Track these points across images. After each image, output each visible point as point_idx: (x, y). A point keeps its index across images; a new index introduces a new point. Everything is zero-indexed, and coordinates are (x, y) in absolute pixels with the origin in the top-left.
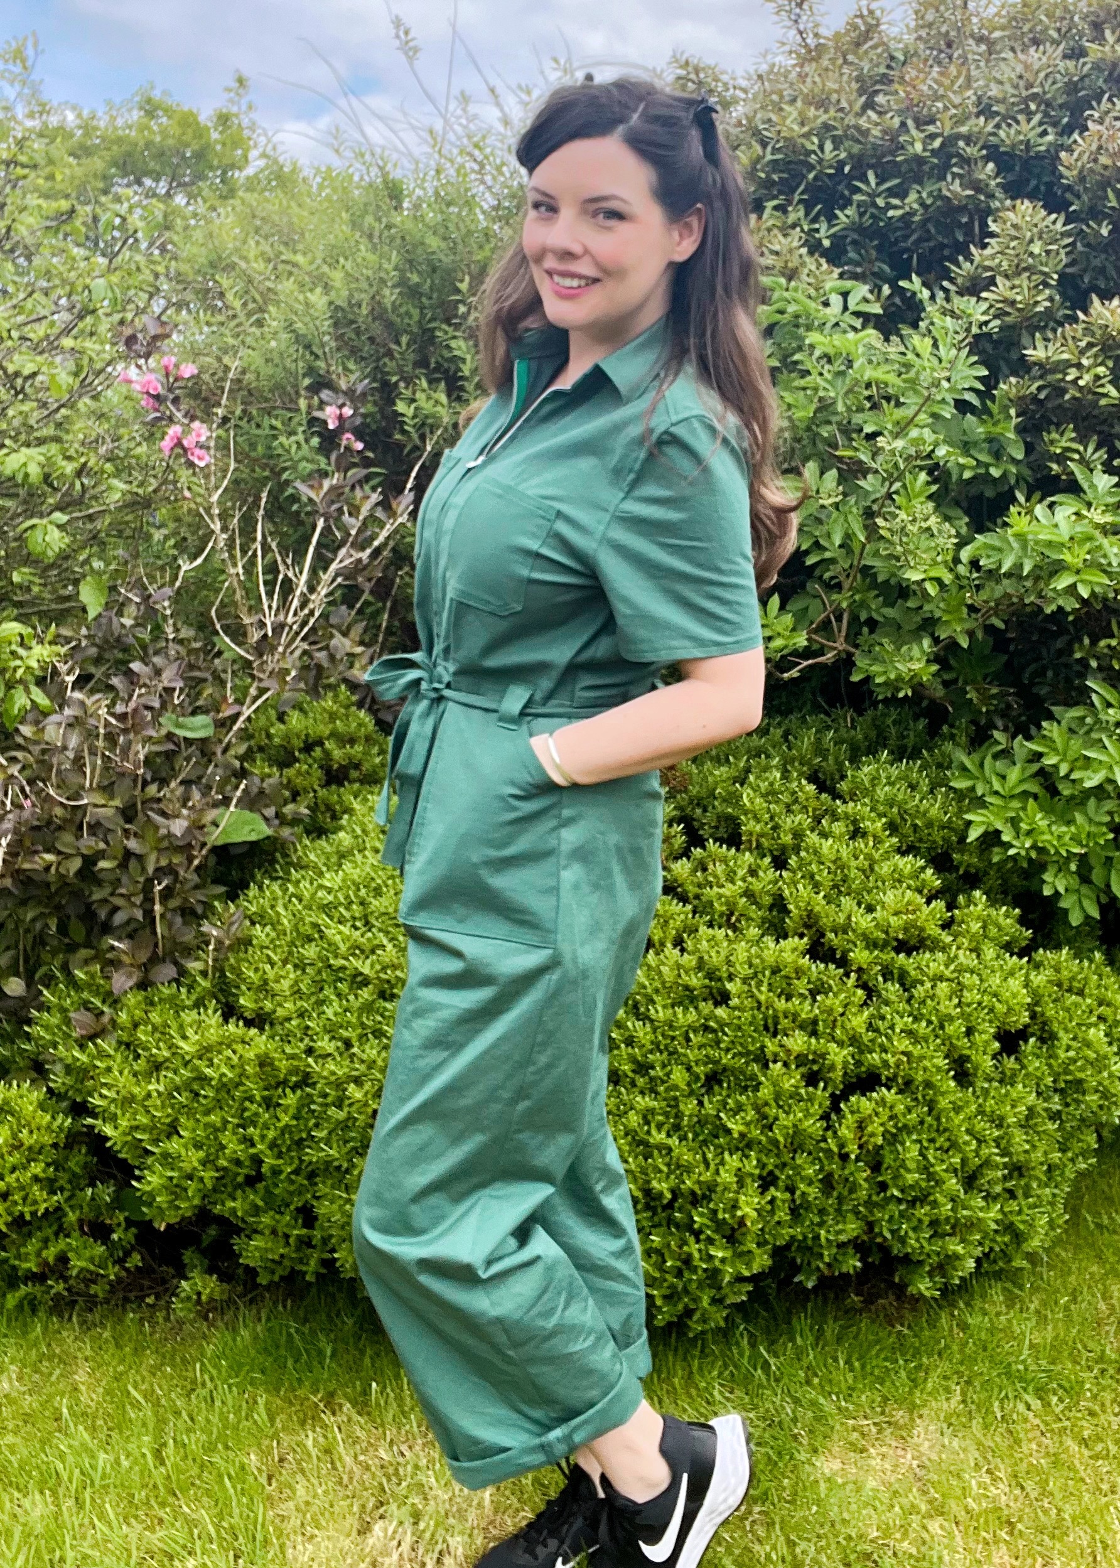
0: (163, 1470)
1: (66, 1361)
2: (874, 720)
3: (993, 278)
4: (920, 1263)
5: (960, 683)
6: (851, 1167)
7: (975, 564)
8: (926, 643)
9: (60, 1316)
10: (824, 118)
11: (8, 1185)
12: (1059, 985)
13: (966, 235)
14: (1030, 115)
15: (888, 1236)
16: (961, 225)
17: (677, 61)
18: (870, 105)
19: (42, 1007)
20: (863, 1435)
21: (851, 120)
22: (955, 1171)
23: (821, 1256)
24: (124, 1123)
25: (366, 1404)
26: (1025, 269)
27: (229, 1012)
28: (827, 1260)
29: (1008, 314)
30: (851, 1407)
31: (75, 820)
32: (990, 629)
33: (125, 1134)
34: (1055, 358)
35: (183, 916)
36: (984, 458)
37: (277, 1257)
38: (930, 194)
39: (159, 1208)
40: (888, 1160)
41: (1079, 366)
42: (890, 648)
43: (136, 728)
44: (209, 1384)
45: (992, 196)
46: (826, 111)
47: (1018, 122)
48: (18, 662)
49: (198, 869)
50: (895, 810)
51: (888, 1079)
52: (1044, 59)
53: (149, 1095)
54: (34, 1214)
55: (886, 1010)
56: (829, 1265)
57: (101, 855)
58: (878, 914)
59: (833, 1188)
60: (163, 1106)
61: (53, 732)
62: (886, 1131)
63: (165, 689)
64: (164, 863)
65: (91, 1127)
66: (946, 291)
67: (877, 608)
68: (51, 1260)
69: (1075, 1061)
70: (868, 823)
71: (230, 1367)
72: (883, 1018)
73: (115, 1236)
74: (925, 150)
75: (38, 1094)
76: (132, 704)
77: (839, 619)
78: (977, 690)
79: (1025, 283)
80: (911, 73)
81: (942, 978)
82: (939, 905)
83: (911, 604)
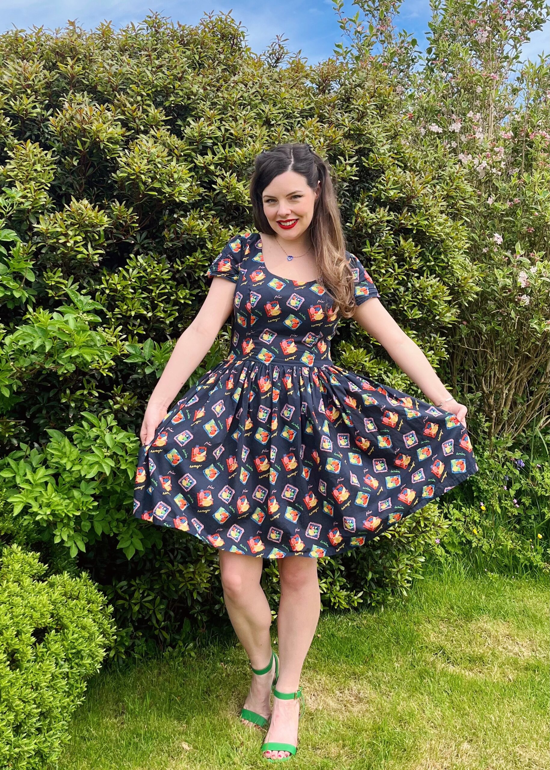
34: (51, 230)
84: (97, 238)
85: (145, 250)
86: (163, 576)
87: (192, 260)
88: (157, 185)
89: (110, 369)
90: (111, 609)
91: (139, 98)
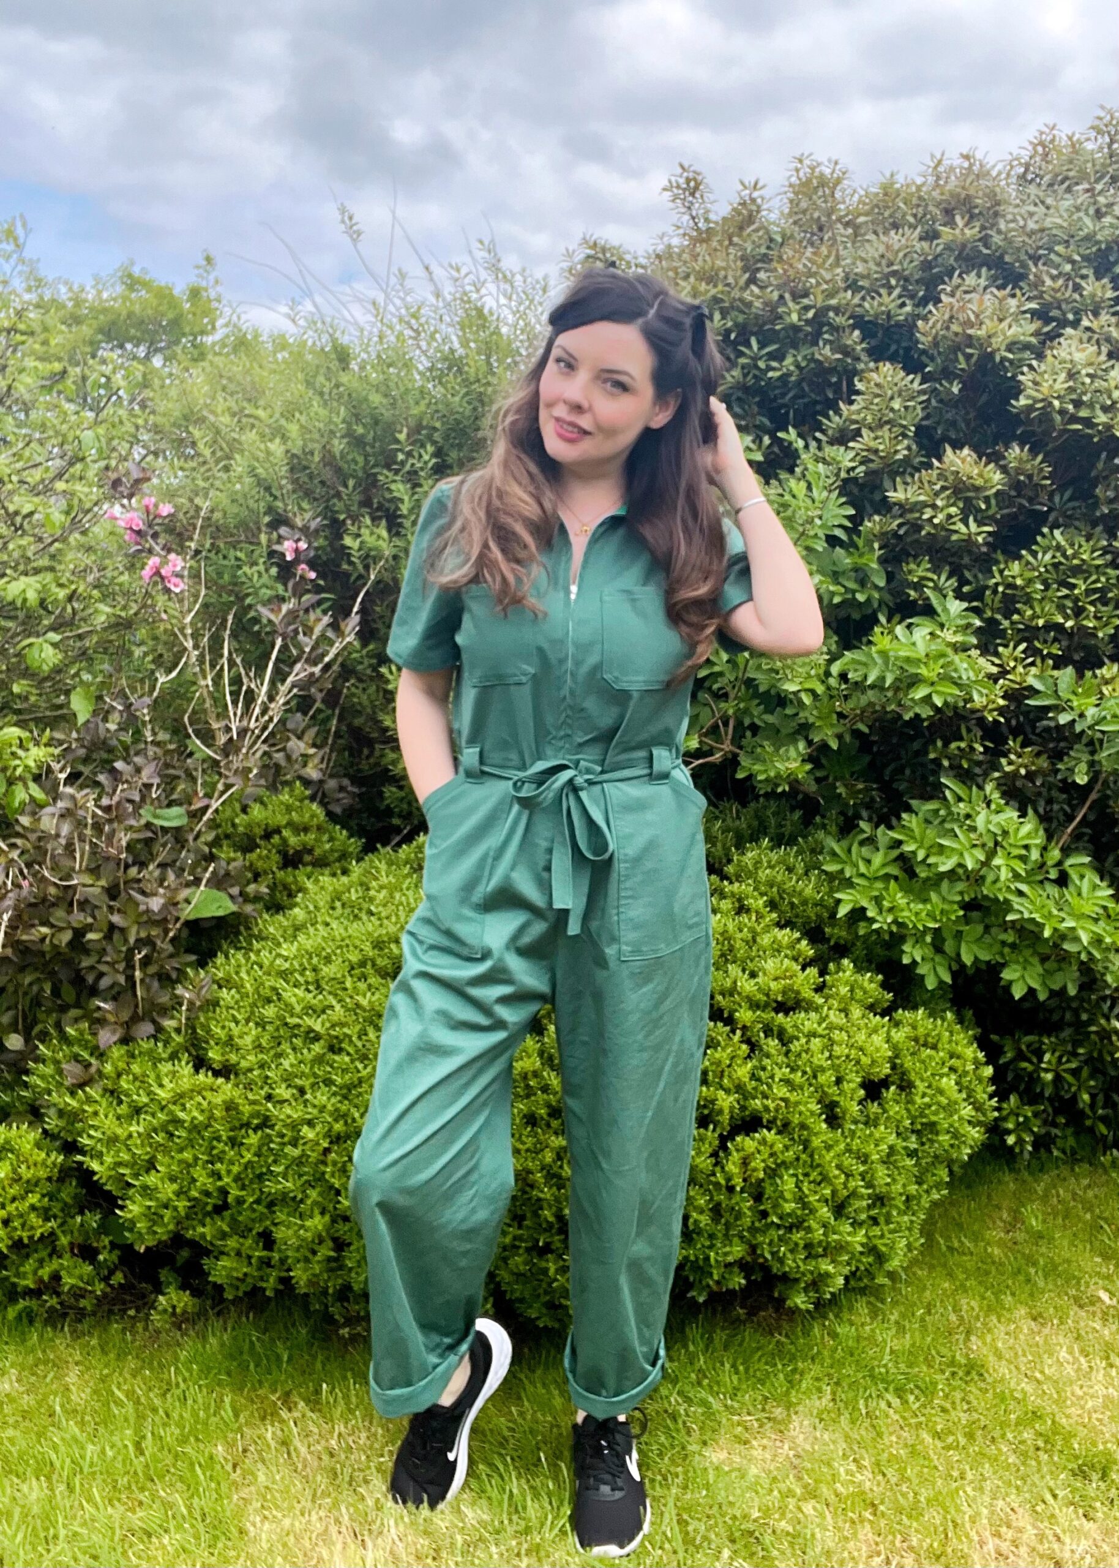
0: (142, 1459)
1: (59, 1365)
2: (756, 811)
3: (859, 430)
4: (797, 1280)
5: (831, 779)
6: (736, 1198)
7: (843, 677)
8: (801, 745)
9: (54, 1328)
10: (713, 291)
11: (9, 1214)
12: (916, 1040)
13: (835, 392)
14: (891, 289)
15: (769, 1257)
16: (830, 385)
17: (586, 242)
18: (753, 280)
19: (38, 1060)
20: (746, 1429)
21: (736, 293)
22: (826, 1201)
23: (711, 1274)
24: (108, 1160)
25: (317, 1402)
26: (887, 422)
27: (200, 1063)
28: (716, 1277)
29: (872, 461)
30: (736, 1405)
31: (67, 898)
32: (856, 733)
33: (109, 1169)
34: (913, 500)
35: (160, 980)
36: (851, 585)
37: (240, 1275)
38: (805, 358)
39: (140, 1233)
40: (769, 1190)
41: (934, 506)
42: (769, 749)
43: (119, 819)
44: (182, 1385)
45: (858, 359)
46: (715, 286)
47: (880, 295)
48: (17, 762)
49: (173, 940)
50: (775, 889)
51: (769, 1121)
52: (903, 241)
53: (130, 1136)
54: (31, 1238)
55: (766, 1062)
56: (718, 1283)
57: (89, 928)
58: (760, 980)
59: (722, 1216)
60: (143, 1145)
61: (48, 822)
62: (767, 1167)
63: (145, 785)
64: (143, 935)
65: (81, 1163)
66: (818, 441)
67: (758, 715)
68: (46, 1278)
69: (930, 1106)
70: (751, 901)
71: (201, 1371)
72: (764, 1069)
73: (101, 1258)
74: (800, 320)
75: (34, 1135)
76: (116, 798)
77: (726, 724)
78: (846, 786)
79: (887, 435)
80: (788, 252)
81: (813, 1034)
82: (812, 972)
83: (789, 711)
84: (983, 506)
85: (1066, 522)
88: (1084, 413)
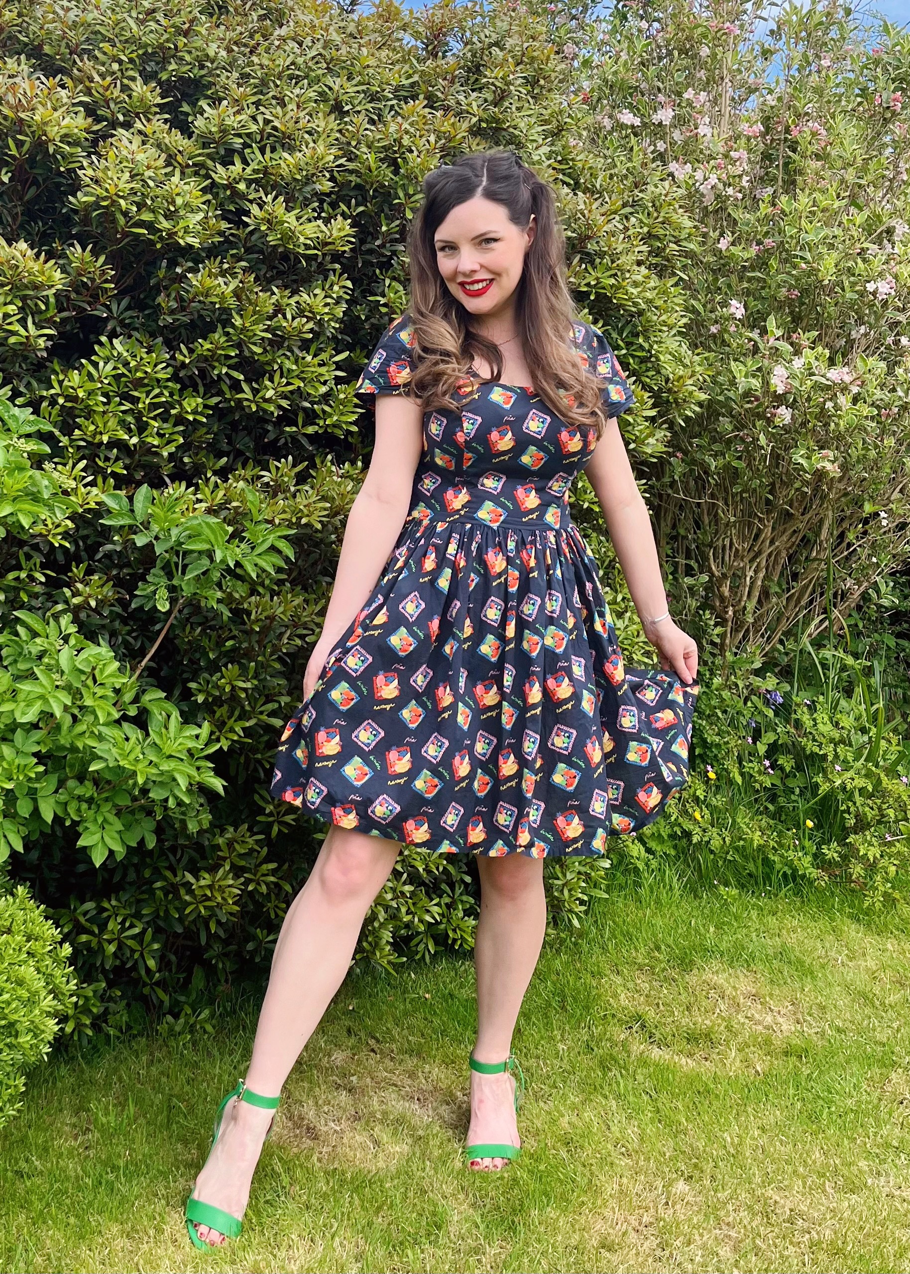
84: (43, 307)
85: (127, 330)
86: (158, 892)
87: (208, 346)
88: (146, 216)
89: (66, 535)
90: (67, 950)
91: (115, 66)
